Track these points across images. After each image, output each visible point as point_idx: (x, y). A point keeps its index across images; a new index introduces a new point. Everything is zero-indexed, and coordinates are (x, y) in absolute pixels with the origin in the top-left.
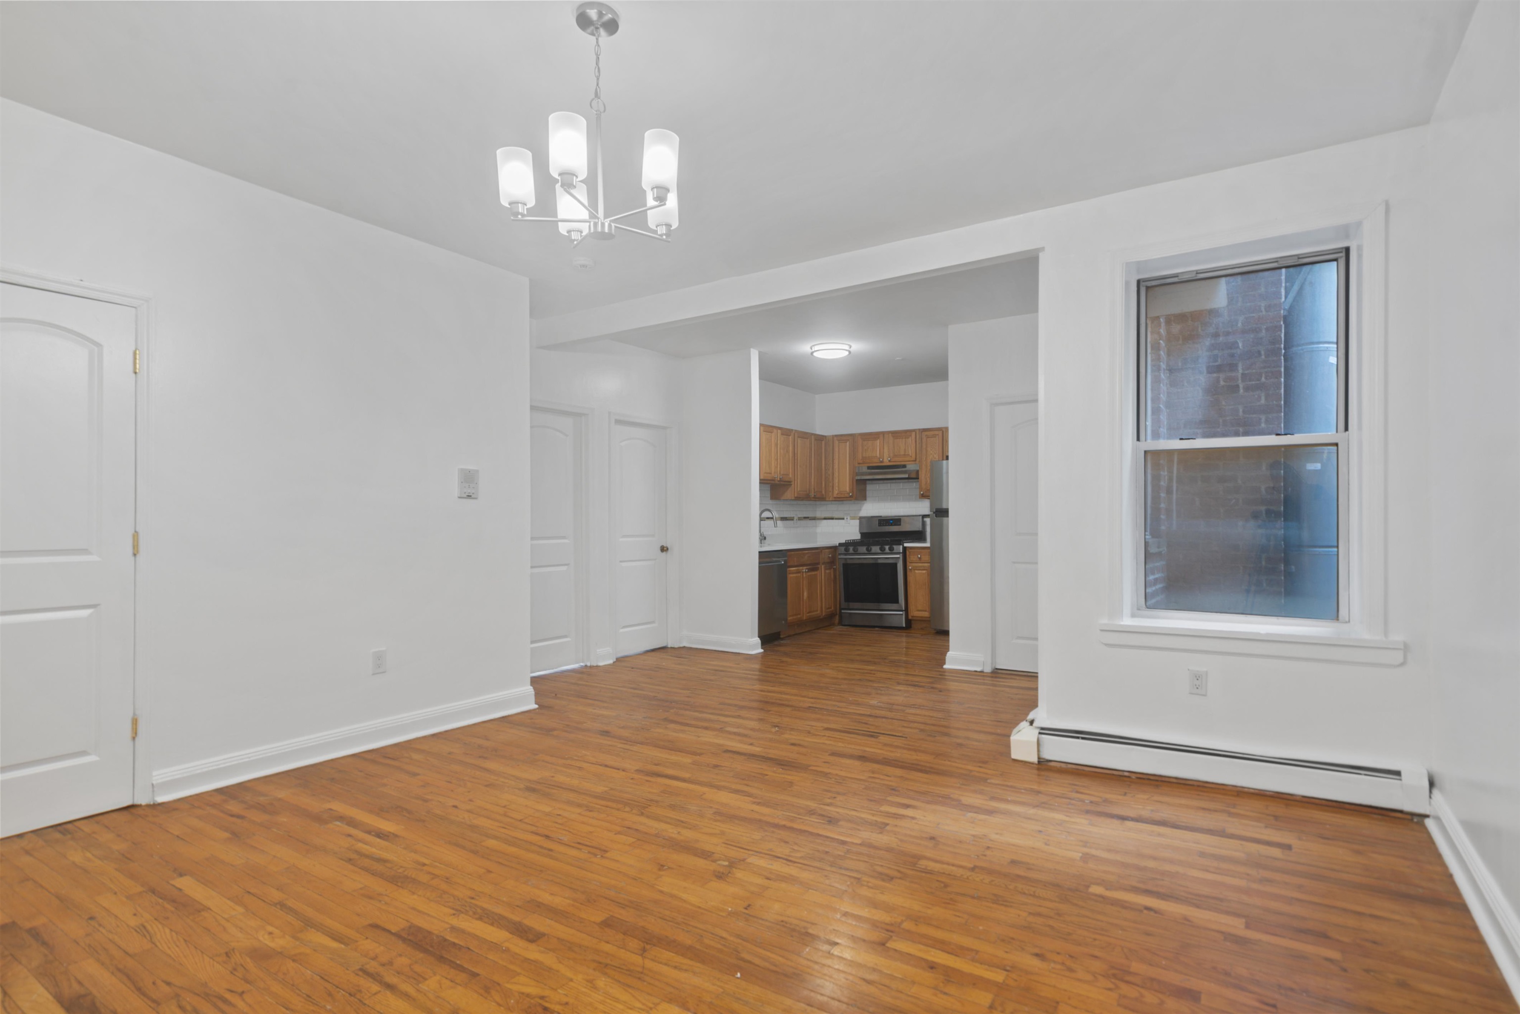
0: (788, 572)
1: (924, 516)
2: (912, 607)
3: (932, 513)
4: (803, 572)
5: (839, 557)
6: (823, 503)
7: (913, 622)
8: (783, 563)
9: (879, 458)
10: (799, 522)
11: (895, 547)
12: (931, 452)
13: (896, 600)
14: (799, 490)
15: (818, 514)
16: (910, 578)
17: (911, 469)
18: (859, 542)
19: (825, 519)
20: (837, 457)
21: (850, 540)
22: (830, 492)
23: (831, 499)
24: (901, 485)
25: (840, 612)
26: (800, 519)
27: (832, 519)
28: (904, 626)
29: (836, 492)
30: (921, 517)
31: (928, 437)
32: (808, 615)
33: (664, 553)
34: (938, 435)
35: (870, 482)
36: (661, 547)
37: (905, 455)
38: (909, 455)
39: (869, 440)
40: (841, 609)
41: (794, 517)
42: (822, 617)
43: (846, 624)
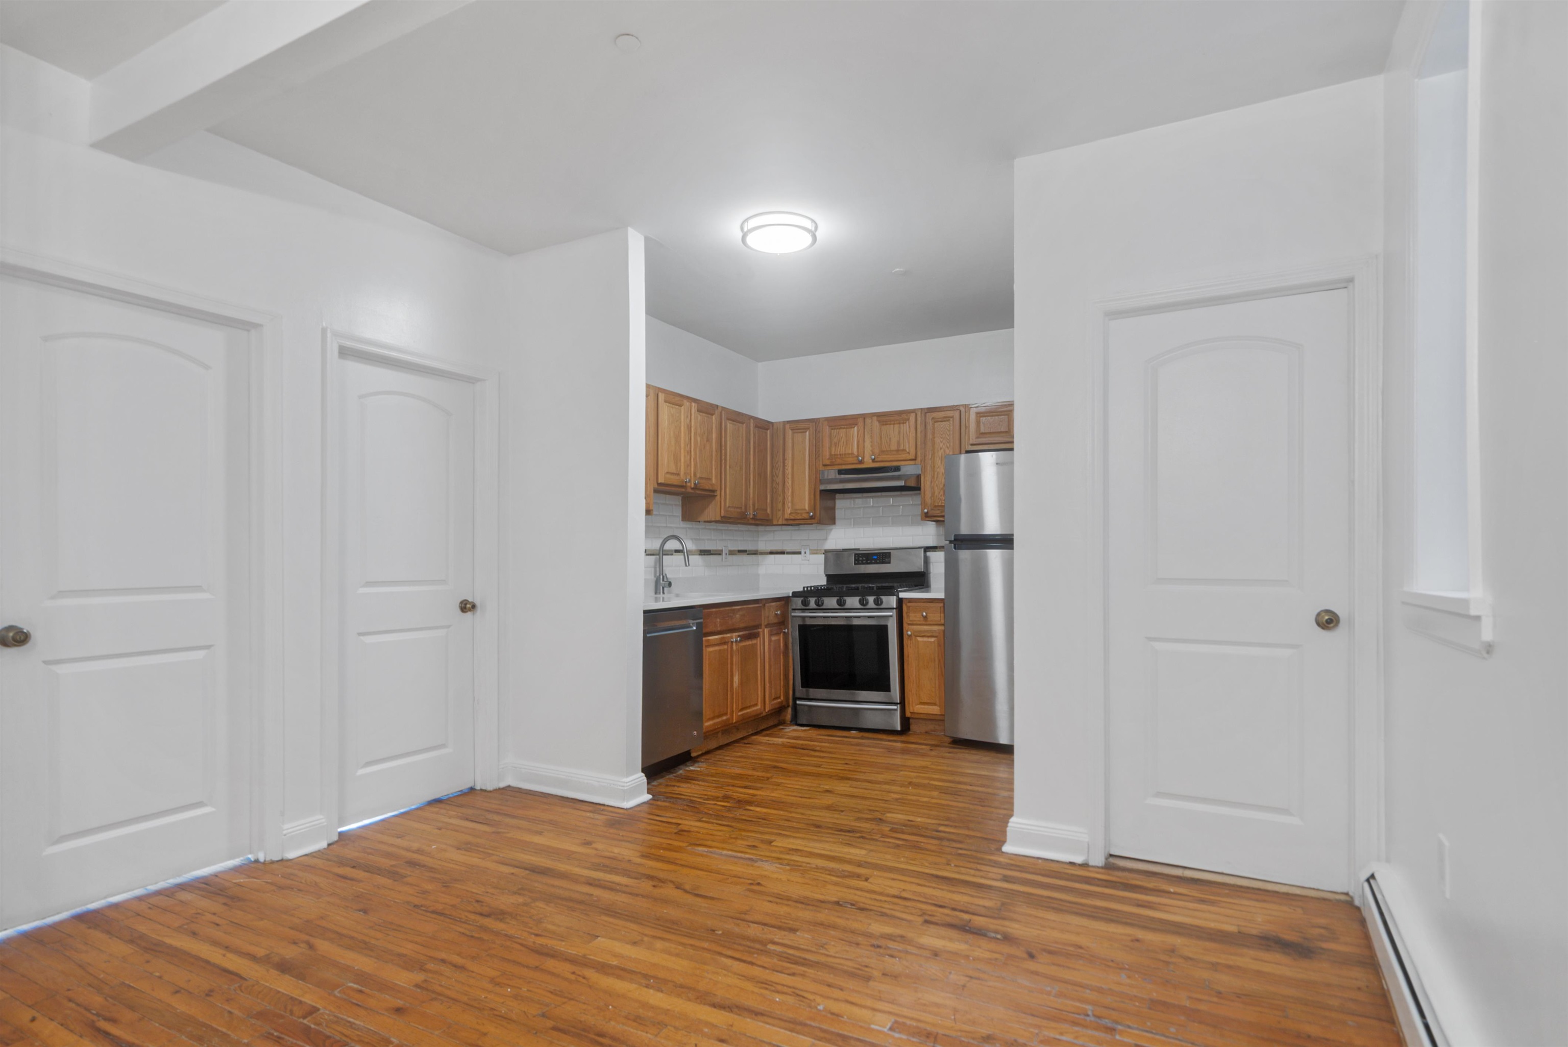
0: (704, 644)
1: (927, 549)
2: (910, 697)
3: (948, 542)
4: (732, 642)
5: (793, 614)
6: (768, 528)
7: (911, 720)
8: (695, 628)
9: (858, 457)
10: (730, 558)
11: (884, 598)
12: (941, 445)
13: (886, 688)
14: (728, 505)
15: (762, 546)
16: (909, 650)
17: (908, 473)
18: (824, 589)
19: (772, 553)
20: (790, 455)
21: (811, 587)
22: (779, 510)
23: (780, 522)
24: (891, 500)
25: (795, 705)
26: (732, 553)
27: (783, 553)
28: (899, 729)
29: (788, 511)
30: (923, 549)
31: (935, 421)
32: (740, 714)
33: (469, 614)
34: (952, 417)
35: (842, 495)
36: (461, 603)
37: (898, 451)
38: (905, 450)
39: (841, 428)
40: (795, 699)
41: (722, 551)
42: (764, 714)
43: (805, 722)
